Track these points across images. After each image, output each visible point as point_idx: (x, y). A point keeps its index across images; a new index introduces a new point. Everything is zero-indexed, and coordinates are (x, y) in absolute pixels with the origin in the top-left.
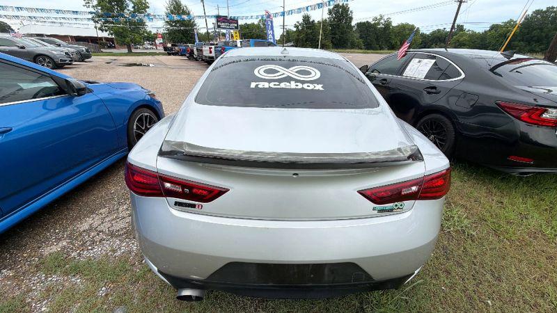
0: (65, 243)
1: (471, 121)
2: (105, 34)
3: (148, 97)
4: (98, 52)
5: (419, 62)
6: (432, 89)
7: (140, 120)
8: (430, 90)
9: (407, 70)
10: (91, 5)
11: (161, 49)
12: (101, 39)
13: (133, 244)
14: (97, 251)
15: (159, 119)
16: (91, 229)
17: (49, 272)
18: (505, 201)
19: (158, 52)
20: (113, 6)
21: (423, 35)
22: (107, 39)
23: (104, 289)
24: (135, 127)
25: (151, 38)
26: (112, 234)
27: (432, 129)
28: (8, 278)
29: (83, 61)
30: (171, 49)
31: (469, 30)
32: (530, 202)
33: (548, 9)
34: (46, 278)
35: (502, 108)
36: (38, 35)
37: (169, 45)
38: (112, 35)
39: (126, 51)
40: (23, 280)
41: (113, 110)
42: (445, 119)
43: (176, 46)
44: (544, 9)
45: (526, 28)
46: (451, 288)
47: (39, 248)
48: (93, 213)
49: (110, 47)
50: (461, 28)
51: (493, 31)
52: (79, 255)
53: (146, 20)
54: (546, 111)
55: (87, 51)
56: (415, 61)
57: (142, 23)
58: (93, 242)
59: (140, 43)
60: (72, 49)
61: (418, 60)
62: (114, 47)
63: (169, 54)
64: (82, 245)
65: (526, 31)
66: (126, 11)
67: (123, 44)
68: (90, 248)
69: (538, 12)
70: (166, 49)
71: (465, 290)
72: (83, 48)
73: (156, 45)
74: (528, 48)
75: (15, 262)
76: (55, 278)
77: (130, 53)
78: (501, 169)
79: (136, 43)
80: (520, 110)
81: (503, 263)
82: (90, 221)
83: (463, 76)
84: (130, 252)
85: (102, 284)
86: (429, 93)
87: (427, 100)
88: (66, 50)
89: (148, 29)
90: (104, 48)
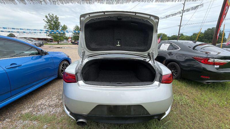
0: (31, 109)
1: (185, 64)
2: (50, 38)
3: (67, 57)
4: (46, 44)
5: (165, 45)
6: (170, 54)
7: (63, 65)
8: (169, 54)
9: (161, 47)
10: (46, 28)
11: (70, 42)
12: (48, 39)
13: (58, 109)
14: (44, 112)
15: (70, 64)
16: (41, 104)
17: (25, 120)
18: (203, 93)
19: (69, 43)
20: (54, 28)
21: (168, 37)
22: (50, 39)
23: (46, 125)
24: (61, 67)
25: (67, 39)
26: (50, 106)
27: (172, 68)
28: (8, 122)
29: (40, 46)
30: (74, 42)
31: (185, 35)
32: (213, 94)
33: (213, 28)
34: (23, 122)
35: (195, 59)
36: (24, 38)
37: (73, 41)
38: (52, 37)
39: (57, 43)
40: (14, 123)
41: (55, 61)
42: (176, 64)
43: (76, 41)
44: (211, 28)
45: (206, 35)
46: (183, 125)
47: (21, 111)
48: (42, 98)
49: (51, 42)
50: (182, 35)
51: (194, 36)
52: (37, 113)
53: (66, 33)
54: (209, 59)
55: (43, 43)
56: (163, 45)
57: (64, 34)
58: (42, 109)
59: (62, 40)
60: (37, 42)
61: (164, 44)
62: (52, 42)
63: (73, 44)
64: (38, 110)
65: (206, 36)
66: (59, 30)
67: (56, 41)
68: (41, 111)
69: (209, 29)
70: (72, 42)
71: (189, 126)
72: (41, 42)
73: (68, 41)
74: (208, 41)
75: (11, 116)
76: (27, 122)
77: (58, 44)
78: (199, 81)
79: (61, 40)
80: (201, 59)
81: (203, 116)
82: (41, 101)
83: (180, 49)
84: (56, 112)
85: (45, 124)
86: (170, 55)
87: (169, 57)
88: (35, 42)
89: (66, 36)
90: (49, 42)
